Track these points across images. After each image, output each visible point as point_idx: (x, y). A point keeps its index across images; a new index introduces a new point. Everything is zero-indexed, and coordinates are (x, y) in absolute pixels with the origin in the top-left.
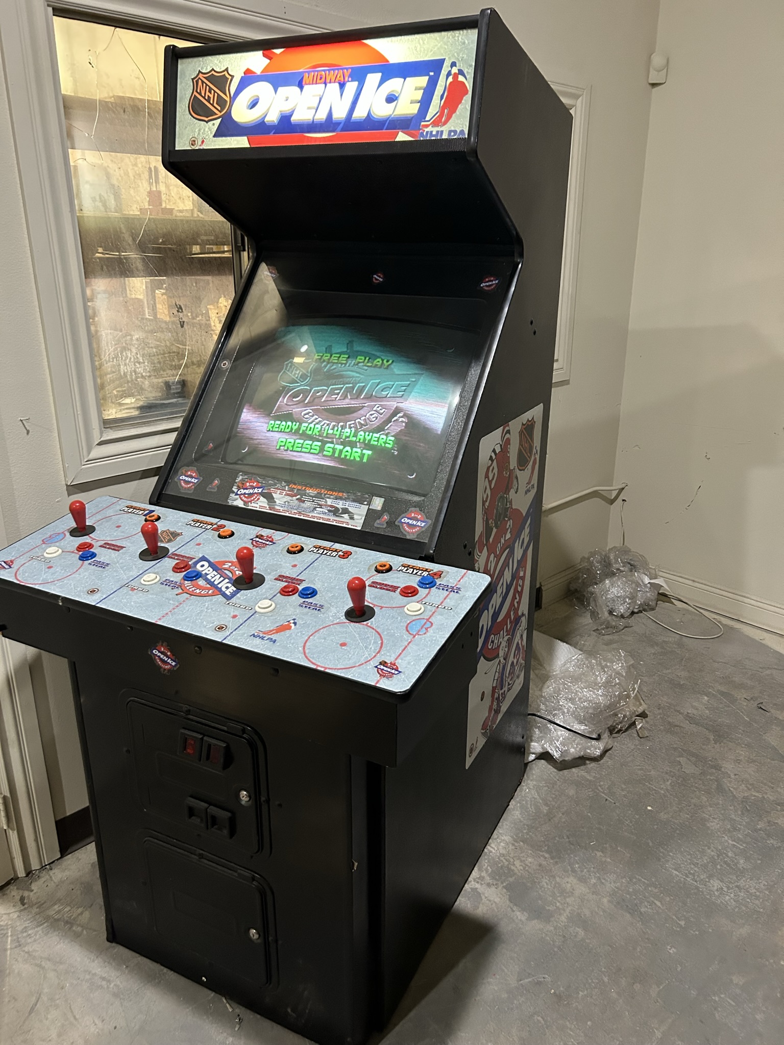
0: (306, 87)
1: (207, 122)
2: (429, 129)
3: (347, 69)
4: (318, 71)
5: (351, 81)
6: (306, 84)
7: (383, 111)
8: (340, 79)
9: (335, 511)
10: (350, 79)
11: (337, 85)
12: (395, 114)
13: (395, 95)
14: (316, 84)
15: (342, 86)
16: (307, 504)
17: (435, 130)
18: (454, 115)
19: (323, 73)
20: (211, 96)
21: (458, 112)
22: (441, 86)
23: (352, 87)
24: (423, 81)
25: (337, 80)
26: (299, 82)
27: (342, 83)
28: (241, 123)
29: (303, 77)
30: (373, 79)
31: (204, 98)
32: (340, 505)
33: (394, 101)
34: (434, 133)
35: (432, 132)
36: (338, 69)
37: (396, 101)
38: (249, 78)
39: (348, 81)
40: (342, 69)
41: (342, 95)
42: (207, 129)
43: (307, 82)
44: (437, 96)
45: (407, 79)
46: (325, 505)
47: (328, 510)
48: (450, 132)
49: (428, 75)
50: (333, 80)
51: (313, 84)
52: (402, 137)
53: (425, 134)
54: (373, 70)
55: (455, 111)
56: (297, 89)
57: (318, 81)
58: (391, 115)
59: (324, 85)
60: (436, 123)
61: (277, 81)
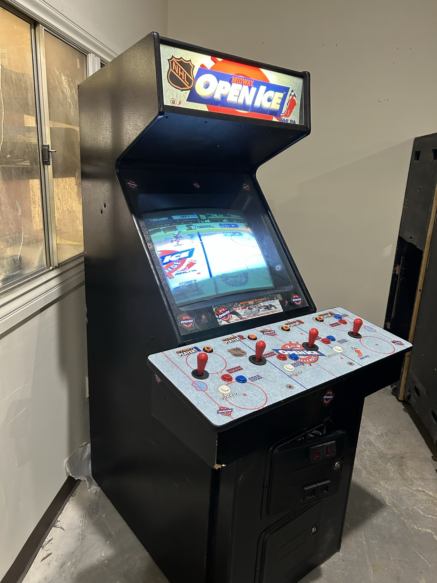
0: (233, 84)
2: (283, 118)
3: (252, 80)
4: (239, 77)
5: (254, 87)
6: (233, 83)
7: (266, 105)
8: (249, 84)
10: (253, 86)
11: (247, 87)
13: (271, 99)
14: (238, 83)
15: (250, 88)
17: (286, 118)
18: (291, 113)
19: (242, 79)
20: (183, 74)
21: (293, 112)
22: (288, 99)
23: (254, 89)
24: (281, 95)
25: (247, 85)
26: (230, 80)
27: (250, 86)
29: (232, 78)
30: (263, 88)
31: (178, 74)
33: (271, 101)
34: (285, 120)
35: (285, 119)
36: (249, 79)
37: (271, 102)
38: (203, 70)
39: (252, 86)
40: (251, 80)
41: (249, 93)
42: (182, 95)
43: (234, 82)
44: (286, 103)
45: (276, 92)
46: (261, 307)
49: (283, 93)
50: (246, 84)
51: (236, 83)
52: (275, 119)
53: (282, 119)
54: (264, 84)
55: (292, 112)
56: (229, 84)
57: (239, 82)
58: (270, 108)
59: (242, 85)
60: (286, 115)
61: (220, 77)
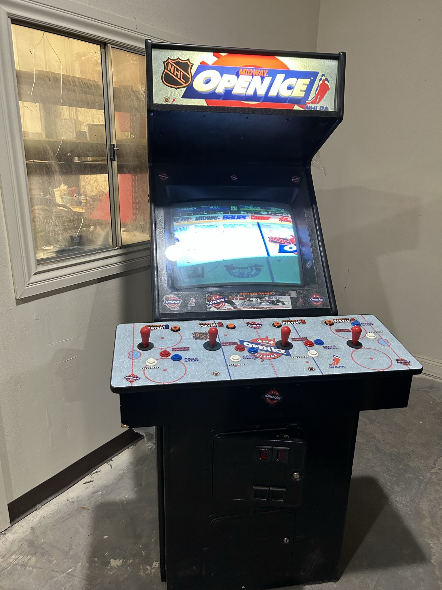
0: (241, 77)
1: (177, 89)
3: (266, 70)
4: (248, 69)
5: (268, 76)
6: (241, 75)
8: (261, 74)
9: (273, 302)
10: (267, 75)
11: (259, 78)
12: (292, 95)
13: (292, 86)
14: (247, 75)
15: (262, 78)
16: (255, 302)
17: (313, 106)
19: (252, 70)
20: (179, 74)
21: (324, 98)
22: (316, 85)
23: (268, 79)
24: (307, 81)
25: (259, 75)
26: (236, 73)
27: (262, 76)
28: (200, 91)
29: (239, 70)
30: (280, 77)
31: (174, 74)
32: (274, 298)
33: (292, 89)
36: (261, 69)
37: (293, 89)
38: (203, 66)
39: (266, 76)
40: (263, 69)
41: (262, 83)
42: (176, 93)
43: (242, 74)
45: (299, 79)
46: (265, 300)
47: (268, 303)
48: (321, 107)
49: (310, 79)
50: (257, 74)
51: (245, 75)
52: (296, 108)
54: (281, 72)
55: (323, 98)
56: (236, 77)
57: (248, 74)
58: (290, 96)
59: (252, 76)
60: (314, 102)
61: (223, 71)
